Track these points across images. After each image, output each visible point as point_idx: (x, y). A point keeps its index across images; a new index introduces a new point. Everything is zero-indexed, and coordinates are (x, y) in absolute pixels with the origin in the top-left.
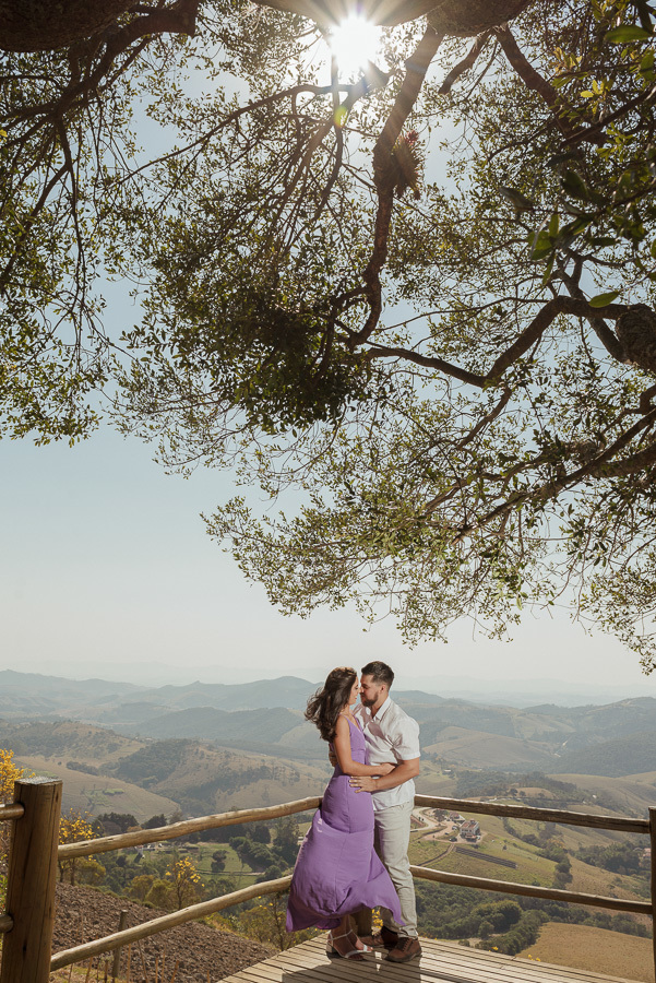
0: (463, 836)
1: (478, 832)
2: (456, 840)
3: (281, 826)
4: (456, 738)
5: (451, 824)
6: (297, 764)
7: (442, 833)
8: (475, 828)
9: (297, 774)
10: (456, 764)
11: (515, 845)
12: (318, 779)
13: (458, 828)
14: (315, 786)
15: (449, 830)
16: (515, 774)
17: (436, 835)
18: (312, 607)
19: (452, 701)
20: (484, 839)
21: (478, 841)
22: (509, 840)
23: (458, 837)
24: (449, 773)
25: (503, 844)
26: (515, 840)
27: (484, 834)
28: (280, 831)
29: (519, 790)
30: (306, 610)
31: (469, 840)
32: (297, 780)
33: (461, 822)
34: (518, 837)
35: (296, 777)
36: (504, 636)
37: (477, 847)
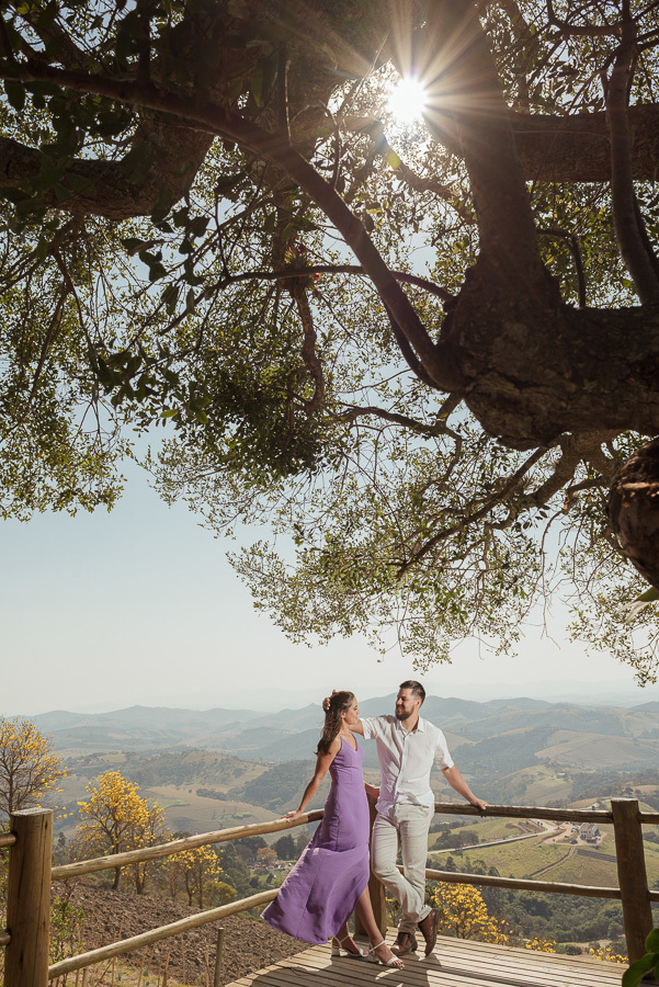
0: (583, 838)
1: (597, 833)
2: (576, 842)
4: (567, 741)
5: (570, 826)
7: (562, 837)
8: (594, 829)
10: (569, 766)
13: (578, 831)
15: (568, 833)
16: (628, 773)
17: (556, 838)
19: (559, 705)
20: (604, 840)
21: (598, 842)
23: (578, 839)
24: (563, 777)
27: (603, 834)
29: (634, 789)
31: (589, 841)
37: (597, 848)
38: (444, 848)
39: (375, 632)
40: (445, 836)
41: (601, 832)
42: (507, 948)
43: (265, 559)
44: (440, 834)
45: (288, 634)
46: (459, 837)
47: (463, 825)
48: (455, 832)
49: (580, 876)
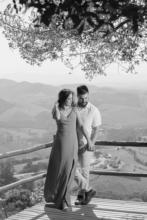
0: (111, 165)
1: (119, 163)
2: (106, 168)
3: (3, 167)
4: (106, 110)
5: (104, 159)
6: (11, 131)
7: (98, 165)
8: (117, 160)
9: (11, 137)
10: (106, 125)
11: (140, 168)
12: (24, 139)
13: (108, 162)
14: (23, 143)
15: (102, 163)
16: (140, 129)
17: (95, 166)
18: (43, 60)
19: (104, 89)
20: (123, 166)
21: (119, 168)
22: (137, 165)
23: (108, 166)
24: (102, 131)
25: (134, 168)
26: (140, 166)
27: (123, 163)
28: (3, 170)
29: (143, 138)
30: (40, 62)
31: (114, 167)
32: (11, 140)
33: (110, 158)
34: (142, 163)
35: (11, 139)
36: (133, 71)
37: (118, 171)
38: (27, 172)
39: (67, 60)
40: (29, 166)
41: (121, 162)
42: (126, 201)
43: (12, 18)
44: (25, 165)
45: (27, 61)
46: (37, 166)
47: (40, 159)
48: (35, 163)
49: (107, 186)
